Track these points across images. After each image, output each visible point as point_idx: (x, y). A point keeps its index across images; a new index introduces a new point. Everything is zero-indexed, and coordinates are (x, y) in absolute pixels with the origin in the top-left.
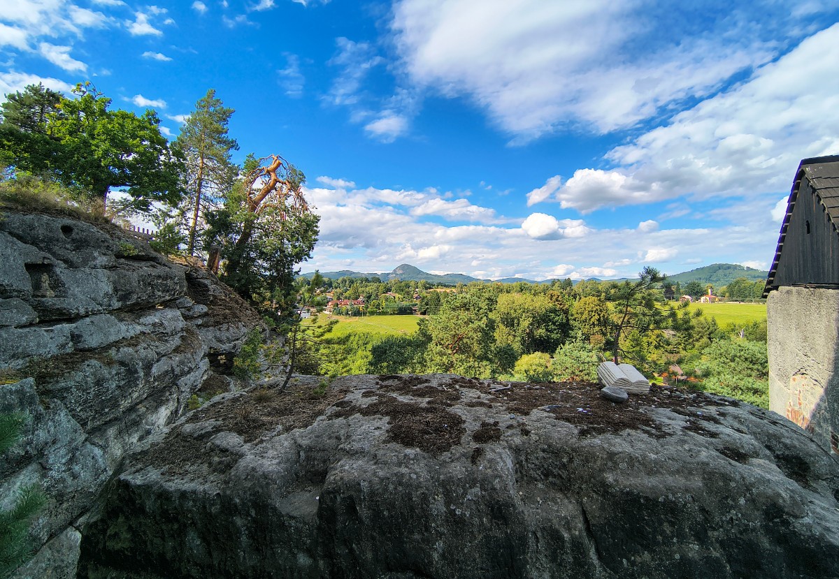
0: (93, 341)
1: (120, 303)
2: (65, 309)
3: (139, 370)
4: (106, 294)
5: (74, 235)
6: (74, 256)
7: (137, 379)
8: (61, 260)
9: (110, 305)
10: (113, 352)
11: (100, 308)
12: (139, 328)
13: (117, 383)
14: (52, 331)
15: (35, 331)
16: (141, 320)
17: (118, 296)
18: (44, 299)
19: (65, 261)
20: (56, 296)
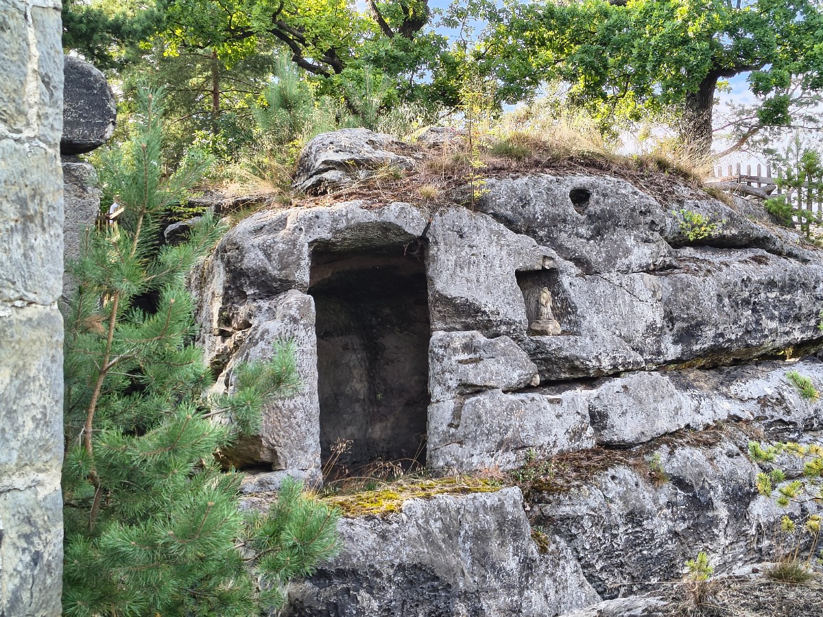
0: (626, 428)
1: (679, 348)
2: (577, 358)
3: (718, 503)
4: (651, 328)
5: (592, 207)
6: (593, 251)
7: (714, 522)
8: (570, 260)
9: (659, 353)
10: (661, 455)
11: (640, 359)
12: (725, 407)
13: (671, 524)
14: (559, 401)
15: (533, 399)
16: (734, 389)
17: (675, 330)
18: (544, 339)
19: (579, 261)
20: (564, 332)
